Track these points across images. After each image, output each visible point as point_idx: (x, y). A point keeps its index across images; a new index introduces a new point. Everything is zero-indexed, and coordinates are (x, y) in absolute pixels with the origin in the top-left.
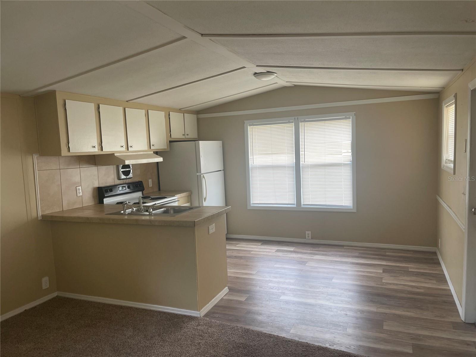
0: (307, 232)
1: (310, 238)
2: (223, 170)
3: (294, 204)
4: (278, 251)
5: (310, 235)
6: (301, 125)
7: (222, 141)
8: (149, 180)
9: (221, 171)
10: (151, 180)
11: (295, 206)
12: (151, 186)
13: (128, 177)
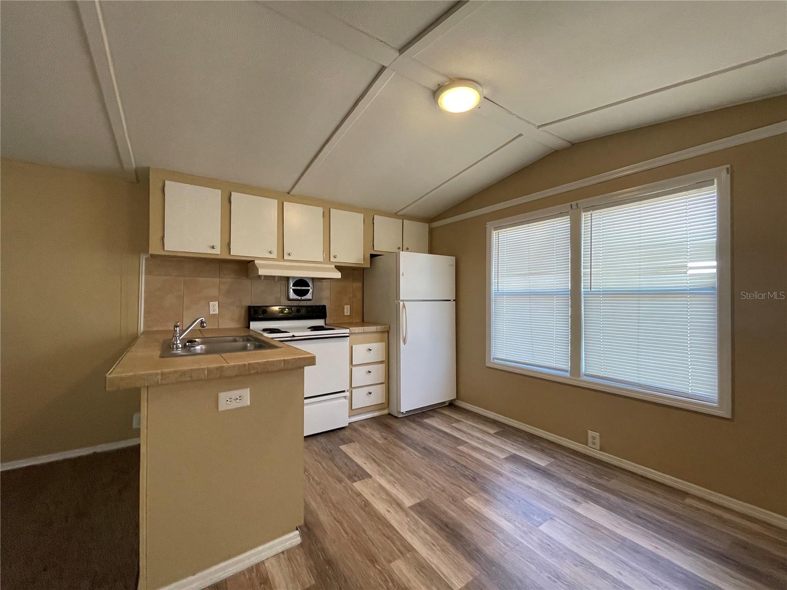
0: (591, 433)
1: (598, 446)
2: (454, 300)
3: (567, 371)
4: (513, 458)
5: (598, 441)
6: (585, 217)
7: (455, 258)
8: (345, 307)
9: (450, 300)
10: (349, 306)
11: (568, 375)
12: (349, 314)
13: (303, 298)
